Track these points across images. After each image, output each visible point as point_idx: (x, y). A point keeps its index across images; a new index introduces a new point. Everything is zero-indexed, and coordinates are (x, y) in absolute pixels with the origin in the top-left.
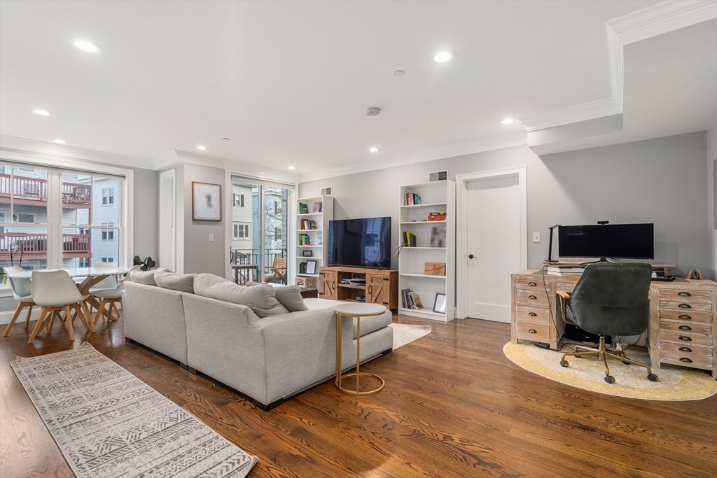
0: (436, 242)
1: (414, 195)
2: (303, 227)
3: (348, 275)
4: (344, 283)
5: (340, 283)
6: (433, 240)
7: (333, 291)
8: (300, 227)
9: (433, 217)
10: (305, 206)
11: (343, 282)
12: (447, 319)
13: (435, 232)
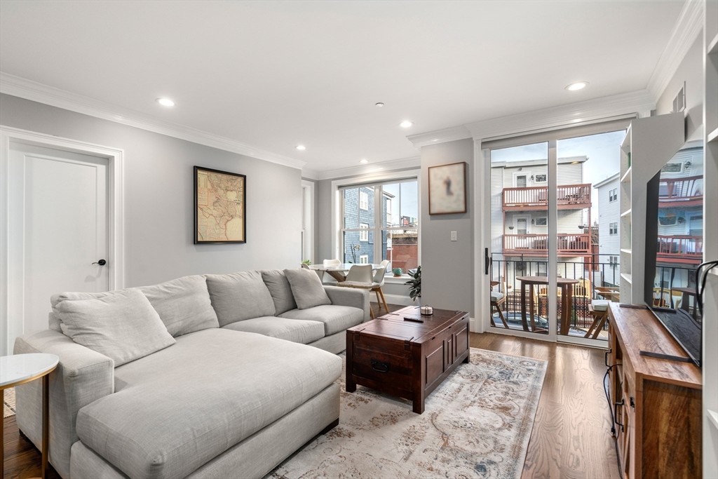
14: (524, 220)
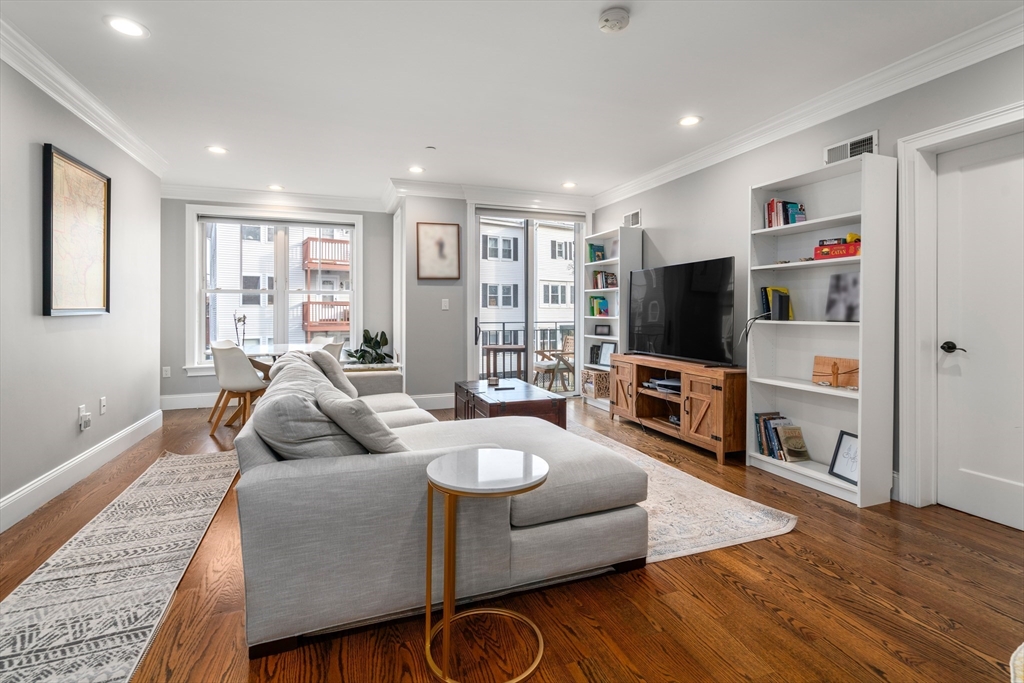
0: (841, 310)
1: (785, 204)
2: (596, 286)
3: (658, 374)
4: (648, 388)
5: (643, 386)
6: (831, 304)
7: (629, 399)
8: (590, 283)
9: (826, 250)
10: (601, 249)
11: (646, 384)
12: (862, 500)
13: (838, 284)
14: (331, 283)
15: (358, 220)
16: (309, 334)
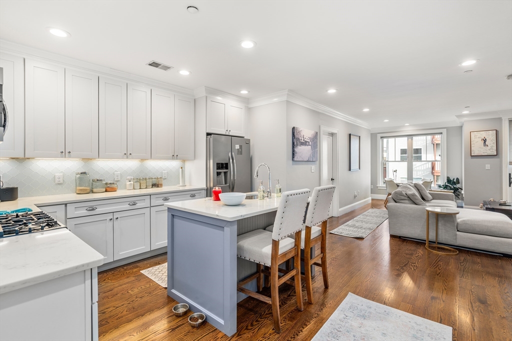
15: (444, 131)
16: (435, 177)
